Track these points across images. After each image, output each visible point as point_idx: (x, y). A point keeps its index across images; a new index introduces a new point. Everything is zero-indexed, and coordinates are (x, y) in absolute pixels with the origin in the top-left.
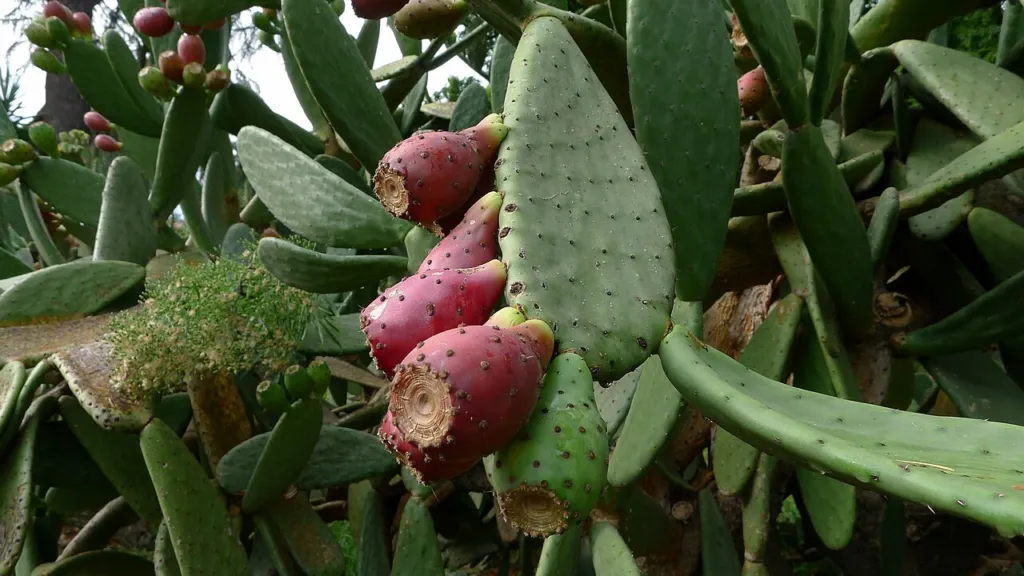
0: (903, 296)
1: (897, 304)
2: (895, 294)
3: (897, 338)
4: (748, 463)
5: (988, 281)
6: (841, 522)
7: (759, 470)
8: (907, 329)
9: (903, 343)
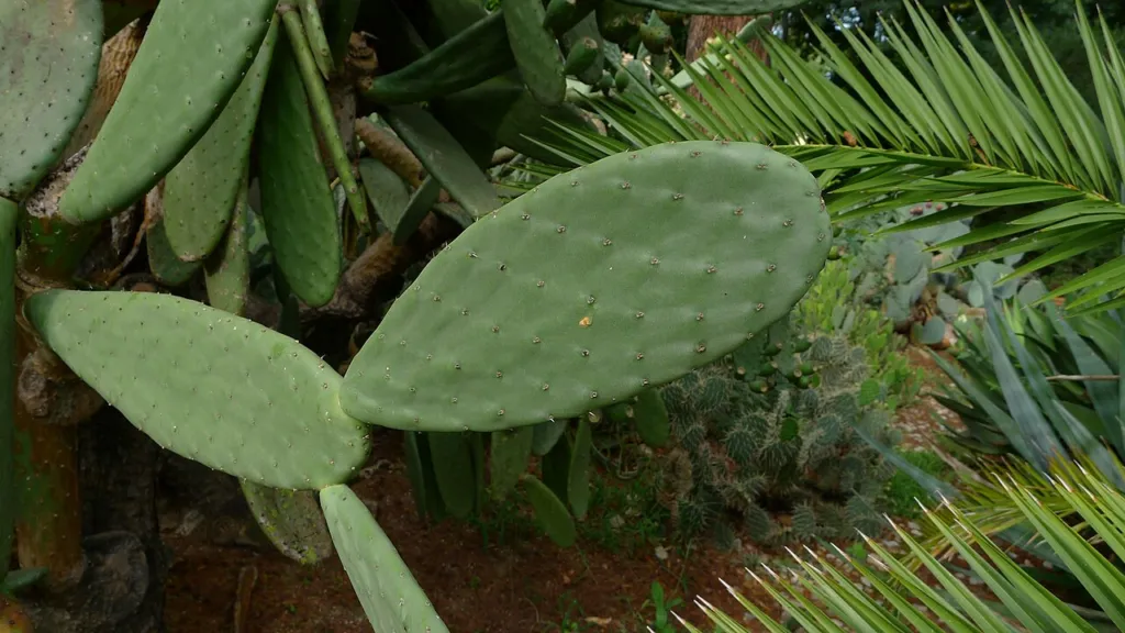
0: (371, 36)
1: (364, 44)
2: (363, 33)
3: (365, 83)
4: (222, 215)
5: (433, 37)
6: (325, 275)
7: (236, 222)
8: (375, 74)
9: (371, 88)
